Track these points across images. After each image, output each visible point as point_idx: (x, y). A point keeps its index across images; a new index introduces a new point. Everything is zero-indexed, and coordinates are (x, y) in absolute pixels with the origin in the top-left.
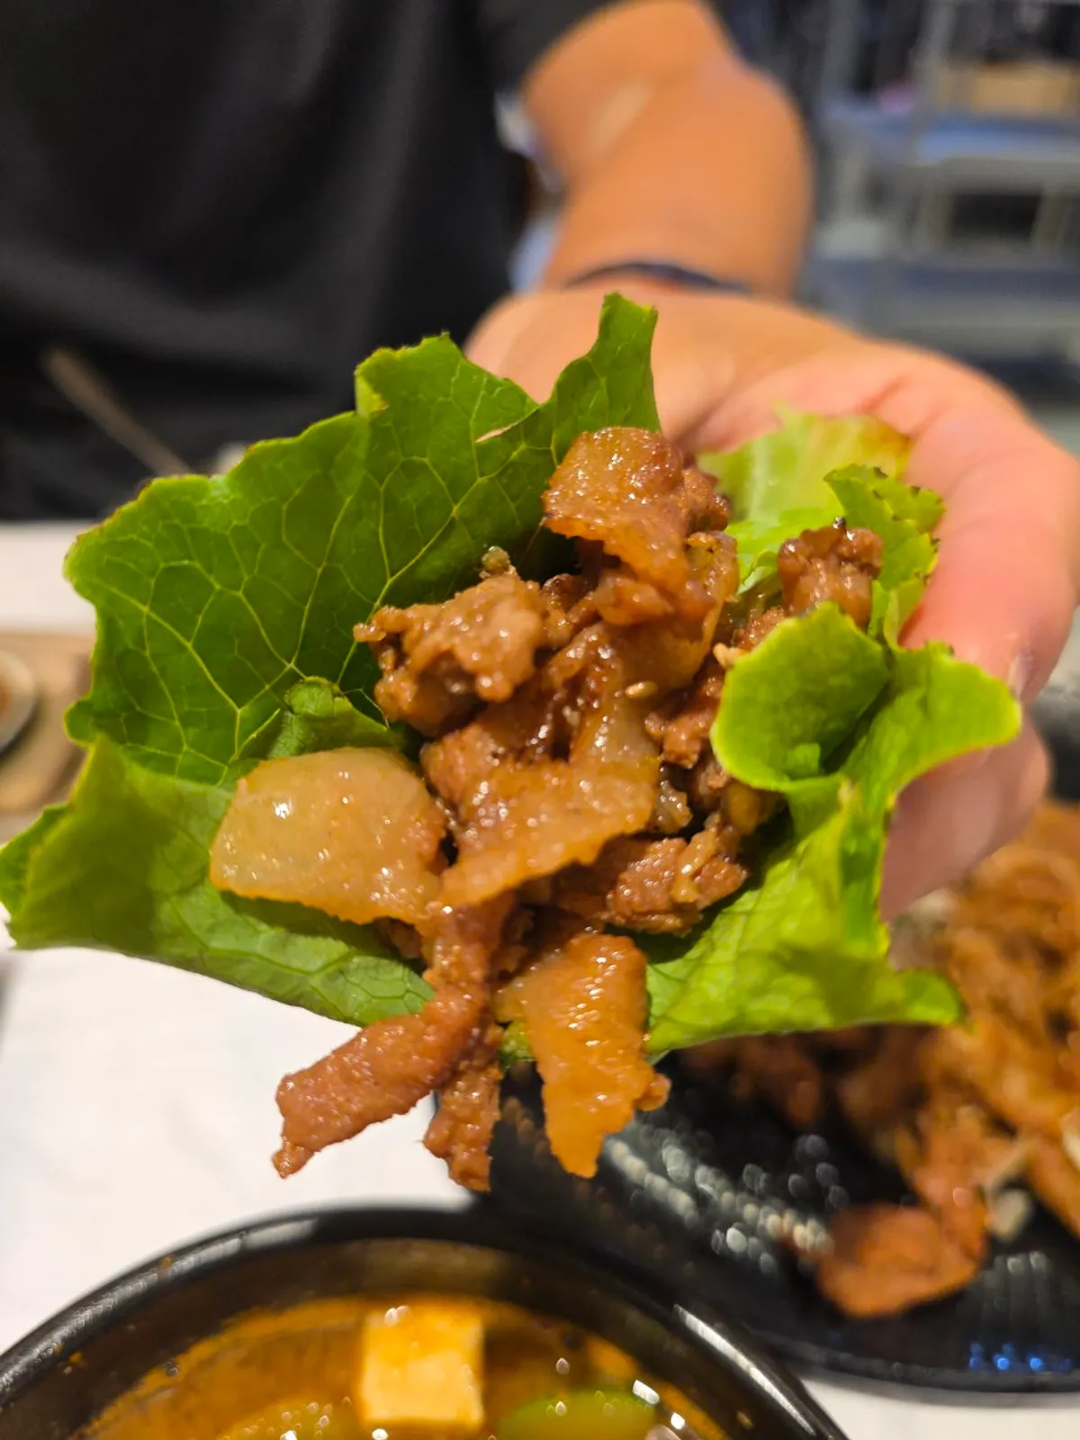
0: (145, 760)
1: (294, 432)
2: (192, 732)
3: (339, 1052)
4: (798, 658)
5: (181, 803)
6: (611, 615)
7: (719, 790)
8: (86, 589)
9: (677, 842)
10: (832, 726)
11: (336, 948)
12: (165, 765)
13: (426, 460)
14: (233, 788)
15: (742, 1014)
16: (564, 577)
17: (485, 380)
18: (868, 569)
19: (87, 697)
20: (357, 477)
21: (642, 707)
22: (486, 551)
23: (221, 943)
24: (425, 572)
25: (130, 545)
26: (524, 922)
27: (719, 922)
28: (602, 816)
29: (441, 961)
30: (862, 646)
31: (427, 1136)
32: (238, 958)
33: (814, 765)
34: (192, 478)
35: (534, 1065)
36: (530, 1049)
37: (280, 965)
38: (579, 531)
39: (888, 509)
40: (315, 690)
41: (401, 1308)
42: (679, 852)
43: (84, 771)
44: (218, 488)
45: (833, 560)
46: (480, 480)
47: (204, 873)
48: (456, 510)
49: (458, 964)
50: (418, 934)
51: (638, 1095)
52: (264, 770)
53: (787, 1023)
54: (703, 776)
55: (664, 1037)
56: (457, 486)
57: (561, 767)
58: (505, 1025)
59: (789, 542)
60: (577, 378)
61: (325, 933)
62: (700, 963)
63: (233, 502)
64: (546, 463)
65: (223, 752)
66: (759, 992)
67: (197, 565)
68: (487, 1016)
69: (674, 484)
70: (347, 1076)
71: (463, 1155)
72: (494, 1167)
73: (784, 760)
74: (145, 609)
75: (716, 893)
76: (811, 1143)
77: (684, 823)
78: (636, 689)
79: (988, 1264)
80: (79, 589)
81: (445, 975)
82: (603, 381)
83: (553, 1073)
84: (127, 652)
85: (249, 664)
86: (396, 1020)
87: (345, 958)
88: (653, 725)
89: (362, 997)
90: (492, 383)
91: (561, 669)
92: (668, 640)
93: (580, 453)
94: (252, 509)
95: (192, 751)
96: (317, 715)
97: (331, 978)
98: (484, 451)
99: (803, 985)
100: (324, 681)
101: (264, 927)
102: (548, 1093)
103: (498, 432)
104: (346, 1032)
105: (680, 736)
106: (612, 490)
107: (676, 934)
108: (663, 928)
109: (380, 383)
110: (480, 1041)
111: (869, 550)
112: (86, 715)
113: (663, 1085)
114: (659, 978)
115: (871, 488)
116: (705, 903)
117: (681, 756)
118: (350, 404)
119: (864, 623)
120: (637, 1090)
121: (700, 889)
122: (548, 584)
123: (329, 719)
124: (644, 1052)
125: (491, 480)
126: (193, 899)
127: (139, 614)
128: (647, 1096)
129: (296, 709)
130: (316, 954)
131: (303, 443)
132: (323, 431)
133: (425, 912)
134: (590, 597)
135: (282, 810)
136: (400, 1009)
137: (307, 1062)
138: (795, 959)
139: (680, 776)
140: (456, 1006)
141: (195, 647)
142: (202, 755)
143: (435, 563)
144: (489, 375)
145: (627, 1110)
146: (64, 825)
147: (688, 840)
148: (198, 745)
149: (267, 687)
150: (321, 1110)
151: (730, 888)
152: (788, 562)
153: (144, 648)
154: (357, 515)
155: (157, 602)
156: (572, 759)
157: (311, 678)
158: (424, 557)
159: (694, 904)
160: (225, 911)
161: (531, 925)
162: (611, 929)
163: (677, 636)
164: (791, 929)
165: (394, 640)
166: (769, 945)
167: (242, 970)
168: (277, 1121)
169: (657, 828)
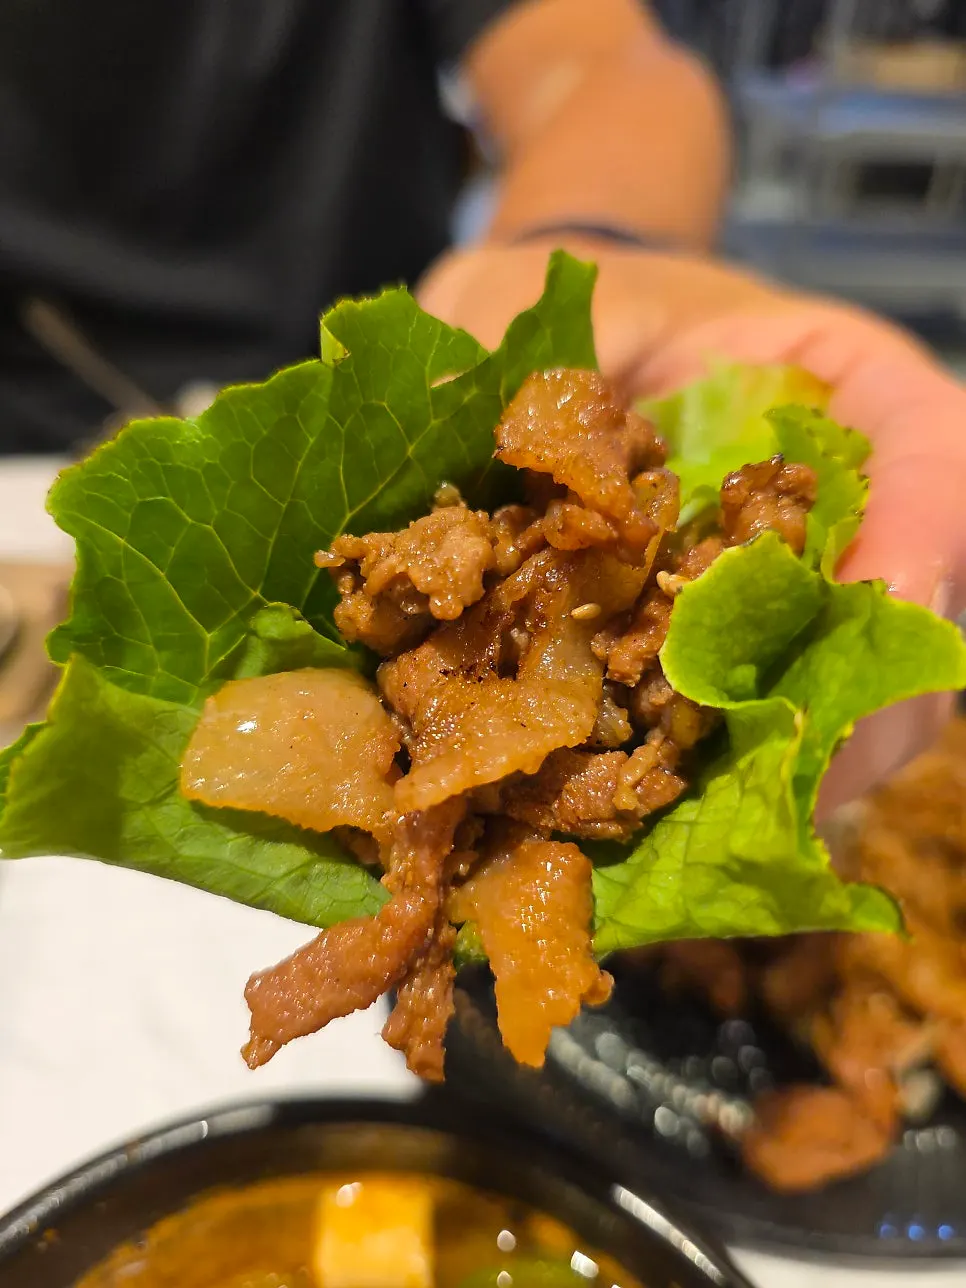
0: (120, 681)
1: (261, 376)
2: (165, 655)
3: (303, 953)
4: (742, 585)
5: (154, 720)
6: (558, 541)
7: (662, 706)
8: (66, 522)
9: (620, 754)
10: (768, 649)
11: (300, 855)
12: (139, 686)
13: (385, 404)
14: (200, 706)
15: (688, 918)
16: (513, 508)
17: (440, 330)
18: (805, 502)
19: (66, 623)
20: (320, 419)
21: (587, 629)
22: (438, 487)
23: (192, 851)
24: (383, 506)
25: (109, 480)
26: (476, 830)
27: (661, 831)
28: (545, 730)
29: (397, 867)
30: (799, 573)
31: (386, 1029)
32: (209, 865)
33: (751, 684)
34: (165, 420)
35: (487, 965)
36: (482, 947)
37: (248, 871)
38: (529, 462)
39: (820, 444)
40: (276, 615)
41: (355, 1184)
42: (620, 764)
43: (61, 687)
44: (192, 429)
45: (772, 494)
46: (434, 422)
47: (173, 785)
48: (411, 450)
49: (415, 868)
50: (375, 840)
51: (584, 991)
52: (231, 689)
53: (731, 929)
54: (644, 694)
55: (609, 938)
56: (412, 427)
57: (509, 683)
58: (459, 927)
59: (731, 476)
60: (525, 328)
61: (288, 840)
62: (643, 870)
63: (205, 443)
64: (496, 405)
65: (192, 674)
66: (706, 899)
67: (171, 500)
68: (440, 917)
69: (617, 422)
70: (309, 975)
71: (419, 1048)
72: (448, 1058)
73: (725, 679)
74: (122, 541)
75: (656, 802)
76: (735, 1027)
77: (625, 737)
78: (583, 611)
79: (898, 1139)
80: (60, 523)
81: (401, 879)
82: (548, 331)
83: (505, 972)
84: (106, 581)
85: (218, 592)
86: (355, 923)
87: (308, 864)
88: (599, 646)
89: (325, 901)
90: (446, 332)
91: (510, 593)
92: (611, 564)
93: (530, 391)
94: (221, 448)
95: (167, 673)
96: (280, 638)
97: (297, 883)
98: (438, 395)
99: (750, 894)
100: (285, 606)
101: (232, 835)
102: (499, 988)
103: (452, 379)
104: (308, 934)
105: (625, 656)
106: (560, 425)
107: (618, 840)
108: (607, 836)
109: (342, 333)
110: (435, 939)
111: (806, 483)
112: (65, 639)
113: (608, 982)
114: (605, 882)
115: (805, 426)
116: (644, 811)
117: (625, 676)
118: (314, 351)
119: (800, 552)
120: (583, 985)
121: (640, 798)
122: (497, 515)
123: (291, 642)
124: (591, 952)
125: (445, 423)
126: (165, 809)
127: (117, 546)
128: (594, 991)
129: (261, 633)
130: (281, 860)
131: (269, 388)
132: (288, 377)
133: (383, 821)
134: (537, 525)
135: (248, 727)
136: (360, 912)
137: (272, 962)
138: (743, 871)
139: (622, 694)
140: (411, 909)
141: (166, 575)
142: (174, 677)
143: (393, 499)
144: (443, 324)
145: (574, 1004)
146: (42, 737)
147: (630, 753)
148: (169, 667)
149: (234, 614)
150: (286, 1005)
151: (668, 797)
152: (731, 494)
153: (120, 577)
154: (319, 453)
155: (132, 535)
156: (520, 676)
157: (271, 604)
158: (381, 493)
159: (634, 812)
160: (194, 821)
161: (482, 832)
162: (557, 836)
163: (621, 561)
164: (741, 844)
165: (353, 566)
166: (719, 858)
167: (211, 876)
168: (246, 1017)
169: (599, 742)
